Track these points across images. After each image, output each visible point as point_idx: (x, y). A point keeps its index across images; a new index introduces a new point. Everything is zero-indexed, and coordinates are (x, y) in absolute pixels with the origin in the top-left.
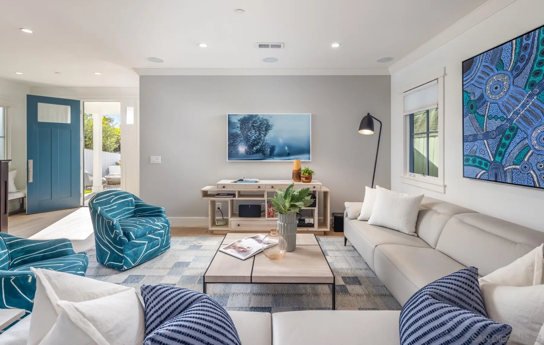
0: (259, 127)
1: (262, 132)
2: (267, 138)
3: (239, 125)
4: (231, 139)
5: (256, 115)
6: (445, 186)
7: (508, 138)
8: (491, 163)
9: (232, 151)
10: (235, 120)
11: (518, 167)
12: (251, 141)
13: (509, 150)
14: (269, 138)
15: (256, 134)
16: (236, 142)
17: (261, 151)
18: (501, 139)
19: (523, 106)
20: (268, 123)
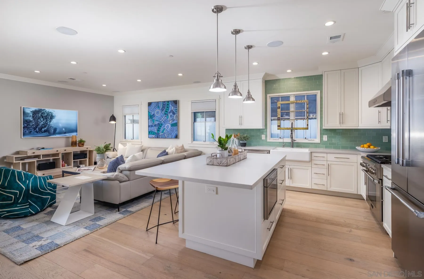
0: (46, 117)
1: (48, 120)
2: (51, 123)
3: (31, 115)
4: (25, 124)
5: (44, 109)
6: (142, 142)
7: (160, 126)
8: (156, 133)
9: (26, 132)
10: (28, 111)
11: (163, 134)
12: (41, 125)
13: (161, 130)
14: (53, 123)
15: (44, 121)
16: (29, 125)
17: (47, 131)
18: (159, 126)
19: (164, 119)
20: (52, 114)
